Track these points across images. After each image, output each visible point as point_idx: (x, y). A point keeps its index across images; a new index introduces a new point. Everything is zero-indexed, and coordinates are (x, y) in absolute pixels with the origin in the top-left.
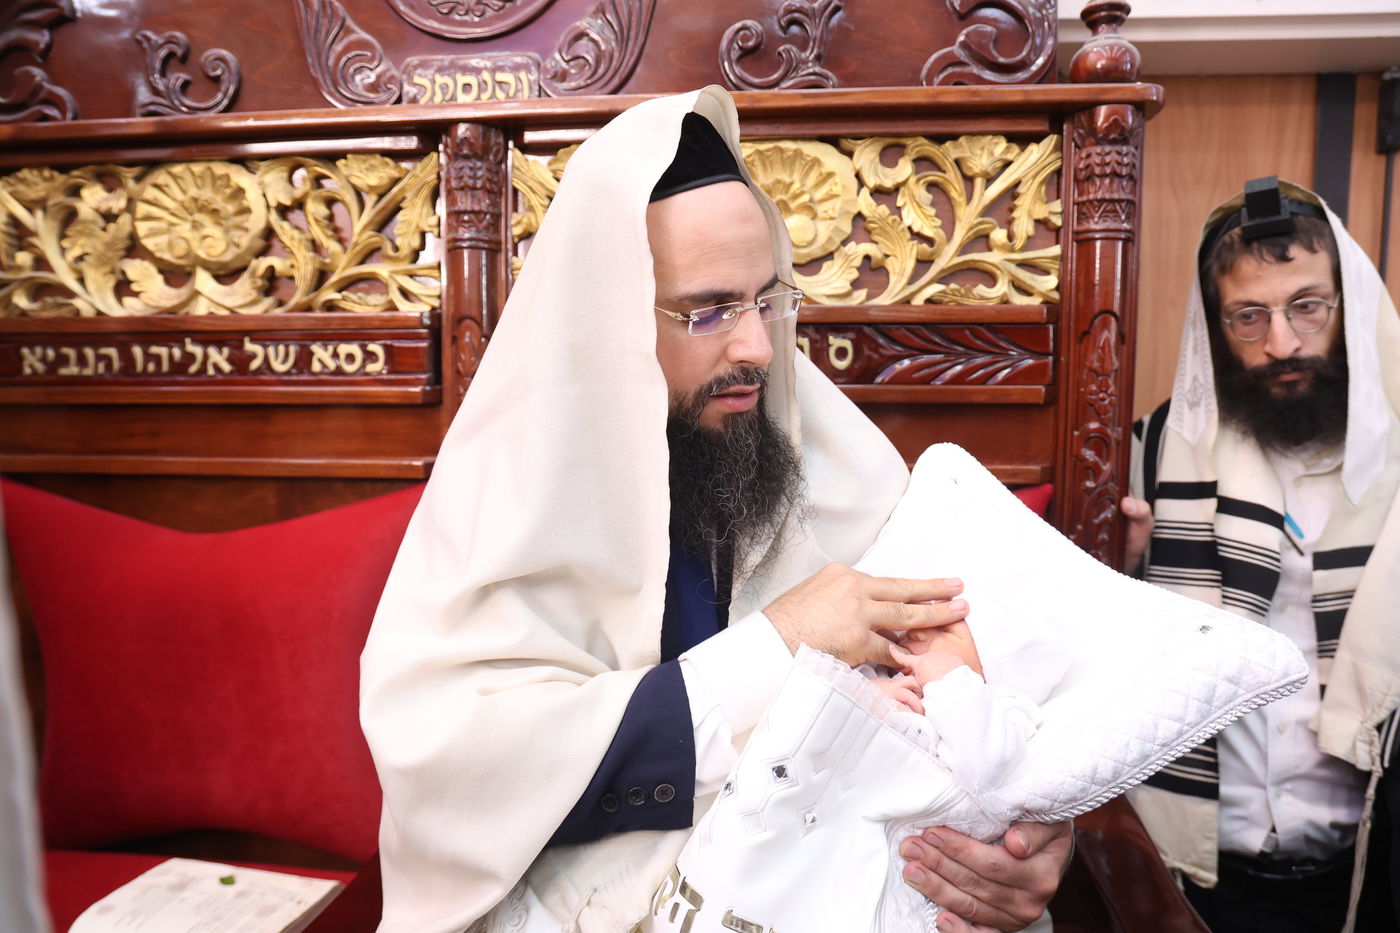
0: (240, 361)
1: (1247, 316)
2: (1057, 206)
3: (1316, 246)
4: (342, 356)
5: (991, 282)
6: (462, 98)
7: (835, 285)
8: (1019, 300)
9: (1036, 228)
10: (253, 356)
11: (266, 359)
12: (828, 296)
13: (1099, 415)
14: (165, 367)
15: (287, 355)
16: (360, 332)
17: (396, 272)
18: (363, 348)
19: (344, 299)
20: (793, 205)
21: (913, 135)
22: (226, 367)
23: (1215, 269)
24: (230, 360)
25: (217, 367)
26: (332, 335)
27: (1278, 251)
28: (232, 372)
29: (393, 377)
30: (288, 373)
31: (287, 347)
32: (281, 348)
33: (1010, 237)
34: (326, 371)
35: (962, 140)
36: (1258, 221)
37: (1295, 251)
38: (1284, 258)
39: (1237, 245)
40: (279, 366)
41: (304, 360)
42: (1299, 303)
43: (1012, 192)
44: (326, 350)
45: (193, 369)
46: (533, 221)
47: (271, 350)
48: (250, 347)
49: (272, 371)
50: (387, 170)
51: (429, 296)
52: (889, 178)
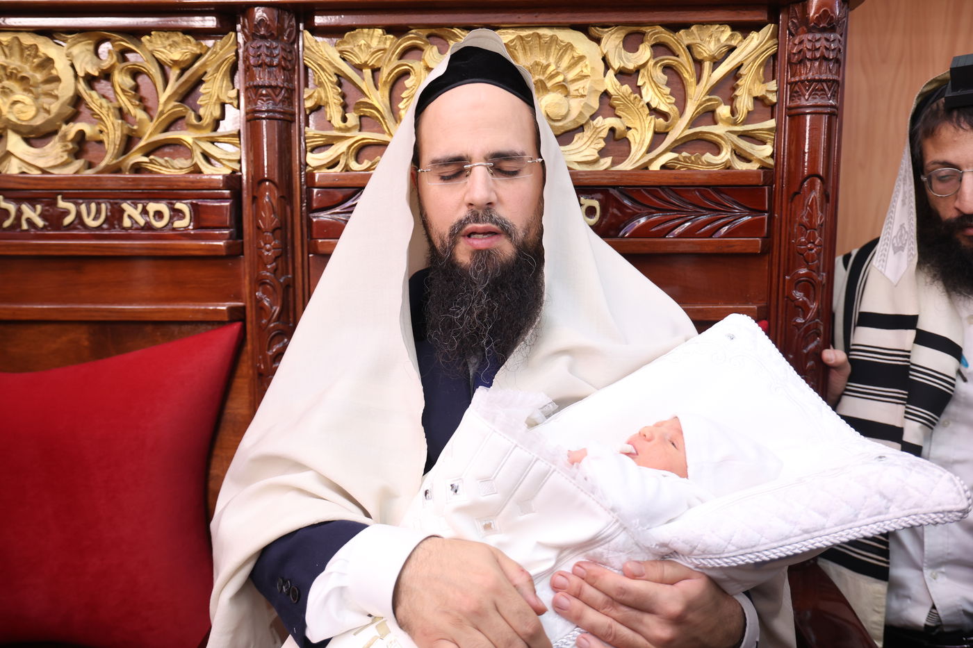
0: (54, 219)
2: (773, 85)
4: (151, 214)
5: (717, 151)
7: (586, 153)
8: (741, 166)
9: (754, 104)
10: (67, 213)
11: (79, 215)
12: (579, 163)
13: (807, 262)
15: (98, 212)
16: (169, 192)
18: (171, 206)
19: (151, 162)
20: (549, 85)
21: (652, 24)
22: (40, 223)
24: (42, 216)
25: (29, 221)
26: (141, 195)
28: (45, 227)
29: (199, 232)
30: (99, 228)
31: (98, 204)
32: (93, 206)
33: (733, 112)
34: (136, 226)
35: (693, 28)
39: (941, 113)
40: (91, 221)
41: (115, 216)
43: (735, 74)
44: (136, 207)
45: (7, 224)
46: (323, 95)
47: (83, 208)
48: (62, 204)
49: (85, 227)
50: (189, 47)
51: (229, 160)
52: (631, 61)
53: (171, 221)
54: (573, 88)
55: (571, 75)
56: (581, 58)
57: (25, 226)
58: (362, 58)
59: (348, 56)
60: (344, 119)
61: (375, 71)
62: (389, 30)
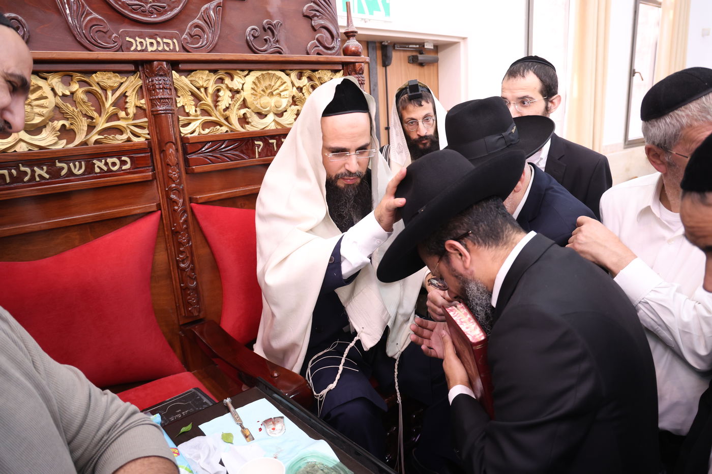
0: (55, 173)
1: (412, 123)
3: (429, 101)
4: (110, 164)
6: (150, 49)
7: (290, 120)
10: (63, 168)
11: (69, 169)
14: (8, 180)
15: (80, 167)
16: (118, 152)
17: (128, 124)
18: (119, 159)
19: (105, 138)
21: (306, 70)
22: (47, 176)
23: (401, 108)
24: (47, 172)
25: (40, 176)
26: (103, 154)
27: (419, 103)
28: (50, 178)
29: (136, 170)
30: (83, 174)
31: (80, 163)
32: (77, 163)
34: (103, 171)
36: (413, 94)
37: (423, 103)
38: (421, 105)
39: (407, 101)
40: (76, 171)
41: (90, 168)
42: (426, 118)
44: (101, 161)
45: (26, 179)
47: (71, 165)
48: (58, 165)
50: (118, 79)
51: (144, 134)
52: (298, 83)
53: (121, 167)
54: (282, 94)
55: (282, 88)
56: (285, 83)
57: (38, 179)
58: (201, 83)
59: (194, 83)
60: (196, 111)
61: (206, 89)
62: (210, 71)
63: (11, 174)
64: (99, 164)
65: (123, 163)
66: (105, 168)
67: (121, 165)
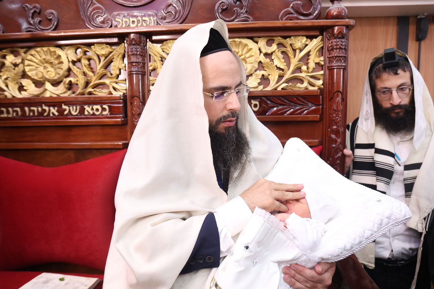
0: (61, 111)
2: (322, 58)
3: (406, 70)
4: (95, 109)
5: (302, 83)
6: (132, 25)
7: (254, 84)
8: (311, 88)
9: (315, 65)
10: (65, 110)
11: (70, 111)
13: (336, 124)
14: (36, 114)
15: (76, 109)
16: (100, 101)
17: (111, 82)
18: (101, 107)
19: (95, 91)
21: (277, 36)
22: (56, 114)
23: (374, 77)
24: (57, 111)
25: (53, 113)
26: (91, 103)
27: (395, 71)
28: (58, 115)
29: (111, 116)
30: (77, 115)
31: (76, 107)
33: (308, 68)
34: (89, 114)
35: (292, 38)
36: (388, 62)
37: (400, 71)
38: (396, 74)
39: (381, 70)
40: (74, 113)
41: (82, 111)
43: (308, 54)
44: (89, 107)
45: (45, 114)
46: (156, 65)
47: (71, 108)
48: (64, 107)
49: (72, 115)
50: (108, 49)
51: (122, 90)
52: (269, 50)
53: (102, 112)
54: (248, 60)
55: (247, 55)
56: (251, 49)
57: (51, 115)
59: (165, 50)
63: (38, 110)
64: (88, 109)
65: (104, 109)
66: (91, 112)
67: (102, 111)
